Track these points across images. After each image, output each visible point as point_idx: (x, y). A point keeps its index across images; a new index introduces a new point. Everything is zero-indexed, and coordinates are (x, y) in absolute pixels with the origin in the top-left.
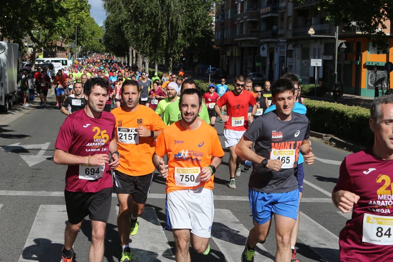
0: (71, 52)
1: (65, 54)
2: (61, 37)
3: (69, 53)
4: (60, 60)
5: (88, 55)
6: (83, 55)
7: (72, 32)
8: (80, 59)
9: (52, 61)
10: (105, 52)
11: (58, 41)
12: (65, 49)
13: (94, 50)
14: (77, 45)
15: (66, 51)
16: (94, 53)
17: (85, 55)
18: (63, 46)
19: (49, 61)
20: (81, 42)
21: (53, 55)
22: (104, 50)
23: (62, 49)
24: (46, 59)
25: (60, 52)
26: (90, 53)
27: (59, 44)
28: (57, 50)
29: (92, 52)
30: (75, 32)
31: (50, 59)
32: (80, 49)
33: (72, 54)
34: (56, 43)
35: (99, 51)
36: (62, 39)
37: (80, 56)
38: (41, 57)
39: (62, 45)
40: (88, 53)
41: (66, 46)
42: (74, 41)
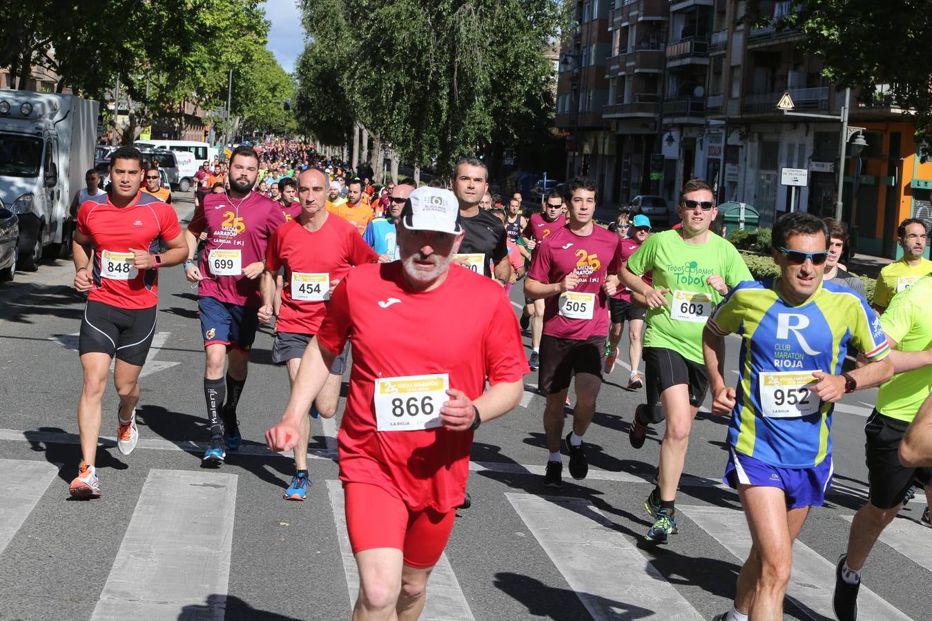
0: (215, 129)
1: (202, 133)
2: (194, 94)
3: (212, 130)
4: (190, 147)
5: (256, 139)
6: (243, 137)
7: (221, 84)
9: (172, 148)
10: (295, 132)
11: (186, 102)
12: (203, 122)
13: (270, 127)
14: (231, 113)
15: (204, 125)
16: (268, 133)
17: (249, 137)
18: (197, 115)
19: (164, 147)
20: (243, 107)
21: (175, 135)
22: (293, 129)
23: (195, 122)
24: (158, 143)
25: (191, 128)
26: (259, 135)
27: (189, 110)
28: (184, 123)
29: (265, 132)
30: (227, 83)
31: (168, 143)
32: (236, 123)
33: (218, 135)
34: (182, 106)
35: (281, 131)
36: (196, 98)
37: (238, 140)
38: (146, 138)
39: (195, 113)
40: (254, 135)
41: (205, 114)
42: (225, 103)
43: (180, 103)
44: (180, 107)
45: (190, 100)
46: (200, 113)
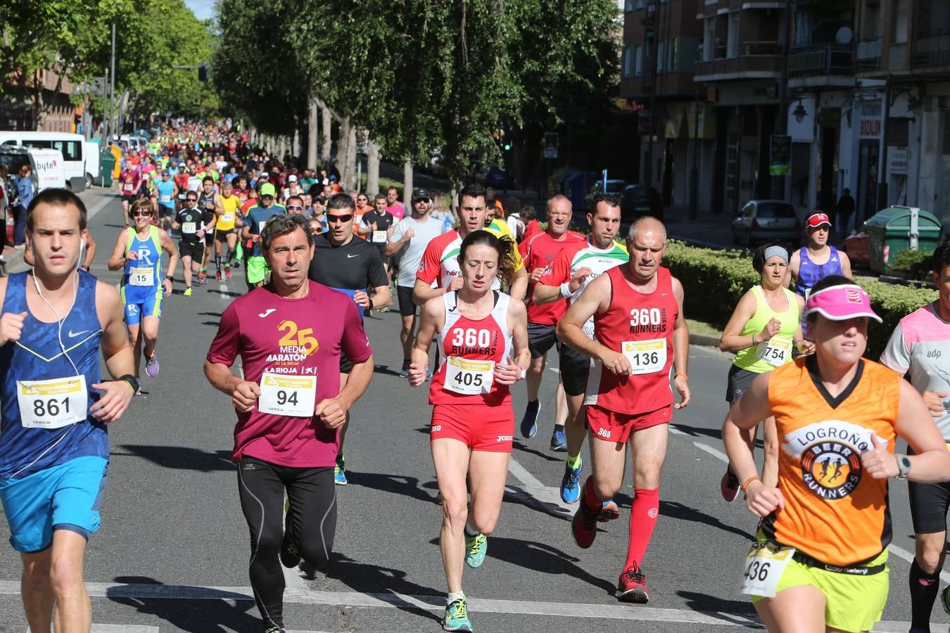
0: (92, 111)
1: (70, 118)
2: (58, 58)
3: (87, 114)
4: (54, 142)
5: (156, 126)
6: (135, 124)
7: (99, 39)
8: (125, 138)
9: (25, 143)
10: (216, 115)
11: (44, 71)
12: (73, 101)
13: (177, 106)
14: (117, 87)
15: (73, 106)
16: (175, 116)
17: (145, 125)
18: (63, 90)
19: (13, 143)
20: (133, 76)
21: (28, 121)
22: (213, 109)
23: (60, 101)
25: (53, 110)
27: (49, 81)
28: (41, 102)
29: (169, 114)
30: (110, 37)
31: (19, 136)
32: (124, 101)
33: (97, 121)
34: (38, 77)
35: (195, 112)
36: (60, 64)
37: (127, 128)
39: (59, 86)
40: (152, 120)
41: (74, 89)
42: (107, 70)
43: (35, 72)
44: (36, 79)
45: (50, 66)
46: (67, 88)
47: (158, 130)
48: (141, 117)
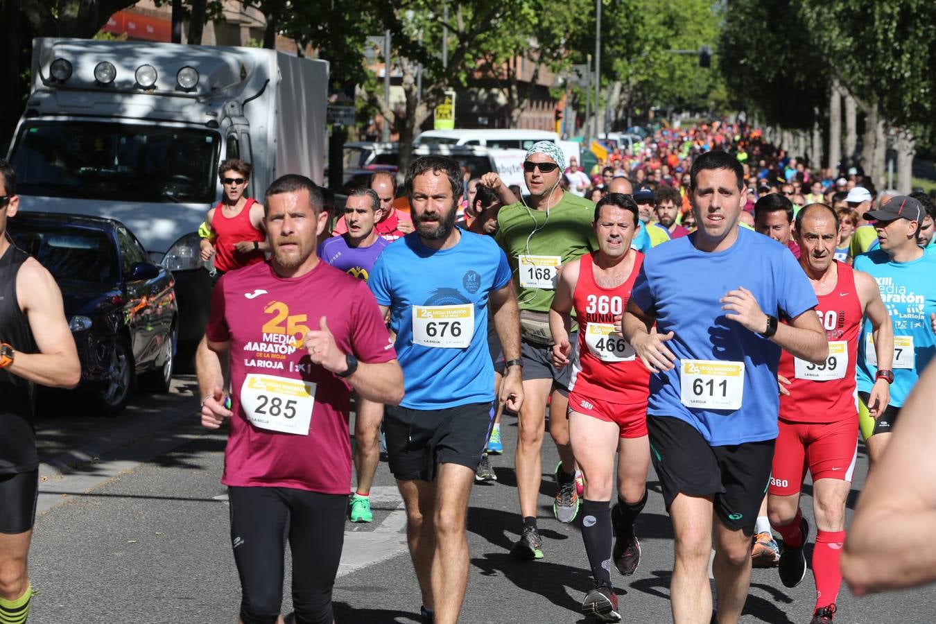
0: (575, 106)
1: (551, 115)
2: (534, 43)
3: (570, 109)
4: (523, 142)
5: (654, 122)
6: (629, 121)
8: (612, 136)
9: (490, 144)
10: (726, 108)
11: (519, 59)
12: (552, 93)
13: (681, 100)
14: (602, 77)
15: (555, 101)
16: (677, 111)
17: (642, 121)
18: (542, 81)
19: (476, 143)
20: (619, 64)
21: (501, 118)
22: (722, 102)
23: (537, 94)
24: (464, 136)
25: (531, 106)
26: (663, 113)
27: (524, 72)
28: (515, 96)
29: (671, 108)
30: (593, 14)
31: (483, 135)
32: (615, 95)
33: (581, 120)
34: (512, 65)
35: (701, 105)
36: (537, 50)
37: (619, 126)
38: (445, 127)
39: (535, 77)
40: (651, 115)
41: (556, 80)
42: (589, 57)
43: (508, 61)
44: (509, 69)
45: (525, 53)
46: (545, 79)
47: (656, 127)
48: (638, 112)
